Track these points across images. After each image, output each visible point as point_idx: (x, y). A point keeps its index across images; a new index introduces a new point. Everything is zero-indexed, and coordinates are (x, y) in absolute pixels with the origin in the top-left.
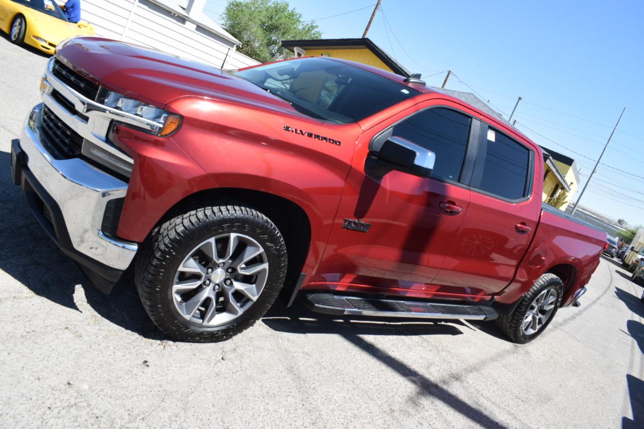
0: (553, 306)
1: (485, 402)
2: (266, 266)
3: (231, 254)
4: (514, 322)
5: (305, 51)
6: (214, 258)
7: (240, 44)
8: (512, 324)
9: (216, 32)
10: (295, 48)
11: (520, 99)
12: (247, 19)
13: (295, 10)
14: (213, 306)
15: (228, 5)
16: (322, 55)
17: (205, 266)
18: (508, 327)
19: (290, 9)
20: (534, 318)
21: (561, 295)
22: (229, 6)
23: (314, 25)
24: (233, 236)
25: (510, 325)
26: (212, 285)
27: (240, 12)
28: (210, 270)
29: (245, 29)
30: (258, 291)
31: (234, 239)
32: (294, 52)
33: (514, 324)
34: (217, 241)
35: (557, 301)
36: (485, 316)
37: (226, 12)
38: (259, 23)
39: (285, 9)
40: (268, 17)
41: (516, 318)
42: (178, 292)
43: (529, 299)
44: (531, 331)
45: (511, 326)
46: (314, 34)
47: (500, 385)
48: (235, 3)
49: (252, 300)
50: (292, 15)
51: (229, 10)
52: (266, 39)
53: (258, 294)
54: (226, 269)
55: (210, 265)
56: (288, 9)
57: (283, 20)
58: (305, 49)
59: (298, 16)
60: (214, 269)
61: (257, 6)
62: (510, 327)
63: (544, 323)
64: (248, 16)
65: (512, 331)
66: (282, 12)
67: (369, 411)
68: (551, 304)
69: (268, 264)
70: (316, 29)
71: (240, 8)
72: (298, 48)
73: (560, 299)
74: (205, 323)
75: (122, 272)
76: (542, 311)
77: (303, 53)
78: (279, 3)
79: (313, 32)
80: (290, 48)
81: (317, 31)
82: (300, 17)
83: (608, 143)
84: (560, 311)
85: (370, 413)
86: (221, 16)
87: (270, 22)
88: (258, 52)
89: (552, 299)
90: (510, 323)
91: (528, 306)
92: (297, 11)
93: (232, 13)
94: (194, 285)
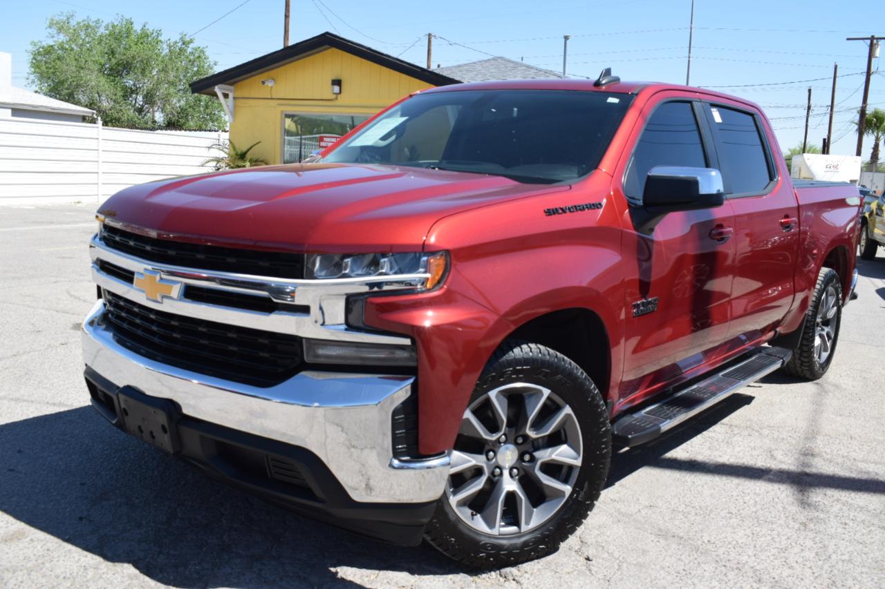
0: (835, 308)
1: (866, 465)
2: (568, 410)
3: (505, 420)
4: (805, 355)
5: (232, 87)
6: (485, 437)
7: (93, 113)
8: (802, 359)
9: (47, 107)
10: (216, 87)
11: (566, 38)
12: (74, 69)
13: (147, 27)
14: (521, 500)
15: (32, 57)
16: (263, 83)
17: (480, 452)
18: (798, 365)
19: (137, 27)
20: (821, 336)
21: (839, 290)
22: (34, 58)
23: (187, 39)
24: (493, 394)
25: (800, 362)
26: (506, 473)
27: (57, 61)
28: (491, 454)
29: (78, 86)
30: (576, 449)
31: (497, 397)
32: (215, 95)
33: (805, 357)
34: (475, 412)
35: (838, 299)
36: (782, 360)
37: (33, 70)
38: (96, 67)
39: (128, 32)
40: (107, 53)
41: (805, 349)
42: (462, 503)
43: (811, 316)
44: (825, 355)
45: (802, 362)
46: (192, 53)
47: (858, 438)
48: (41, 50)
49: (576, 466)
50: (144, 35)
51: (36, 65)
52: (119, 89)
53: (579, 454)
54: (513, 442)
55: (487, 447)
56: (135, 28)
57: (134, 50)
58: (231, 84)
59: (155, 34)
60: (496, 449)
61: (81, 42)
62: (802, 364)
63: (833, 336)
64: (75, 63)
65: (807, 368)
66: (127, 37)
67: (786, 537)
68: (833, 307)
69: (568, 406)
70: (191, 46)
71: (54, 56)
72: (220, 86)
73: (840, 295)
74: (524, 528)
75: (435, 504)
76: (826, 323)
77: (231, 91)
78: (116, 24)
79: (189, 50)
80: (209, 90)
81: (195, 47)
82: (158, 36)
83: (690, 52)
84: (844, 310)
85: (788, 538)
86: (28, 79)
87: (114, 61)
88: (116, 115)
89: (832, 301)
90: (800, 359)
91: (814, 324)
92: (150, 28)
93: (43, 68)
94: (479, 484)
